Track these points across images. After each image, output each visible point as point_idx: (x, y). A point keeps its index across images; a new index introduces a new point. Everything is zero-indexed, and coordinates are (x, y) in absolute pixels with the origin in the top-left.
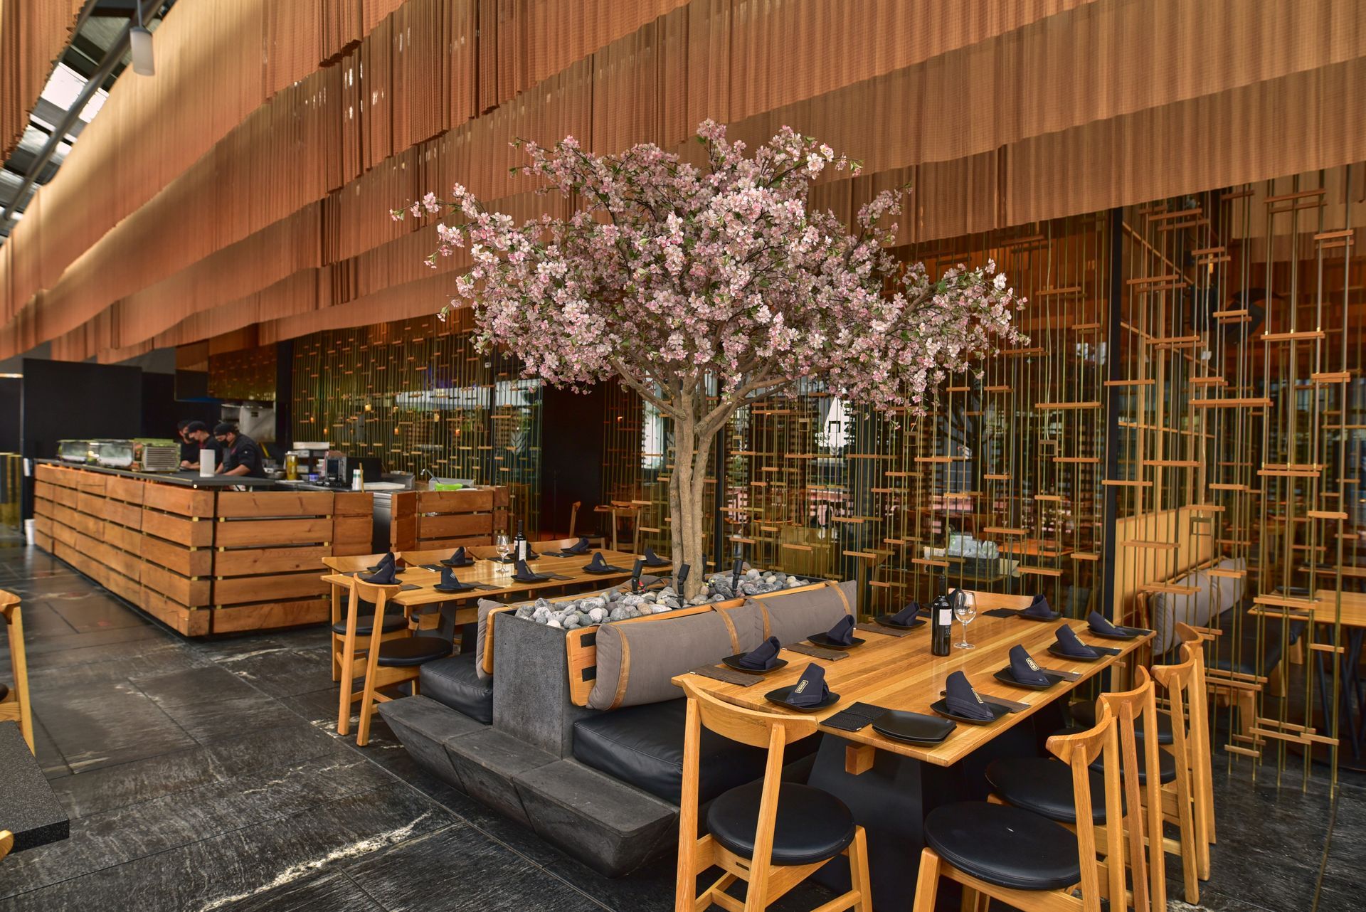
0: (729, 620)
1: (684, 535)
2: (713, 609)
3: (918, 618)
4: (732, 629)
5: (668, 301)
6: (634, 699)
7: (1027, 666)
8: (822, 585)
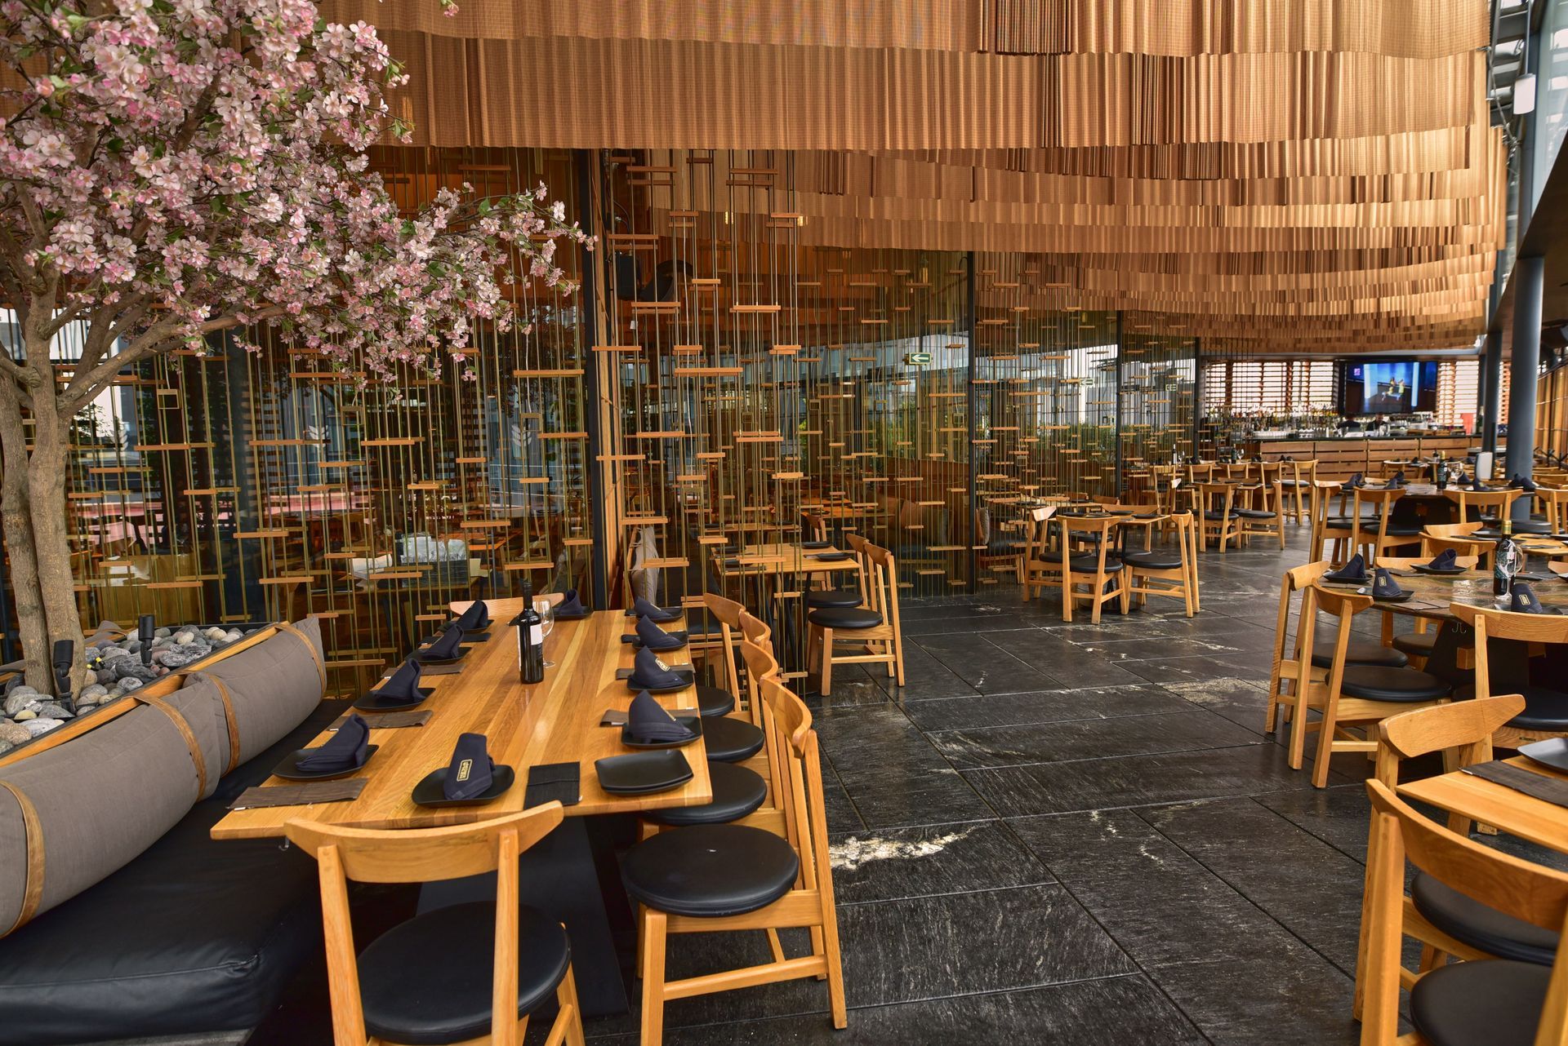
0: (175, 713)
1: (46, 590)
2: (139, 703)
3: (462, 645)
4: (183, 726)
5: (59, 155)
6: (60, 892)
7: (657, 667)
8: (269, 632)
